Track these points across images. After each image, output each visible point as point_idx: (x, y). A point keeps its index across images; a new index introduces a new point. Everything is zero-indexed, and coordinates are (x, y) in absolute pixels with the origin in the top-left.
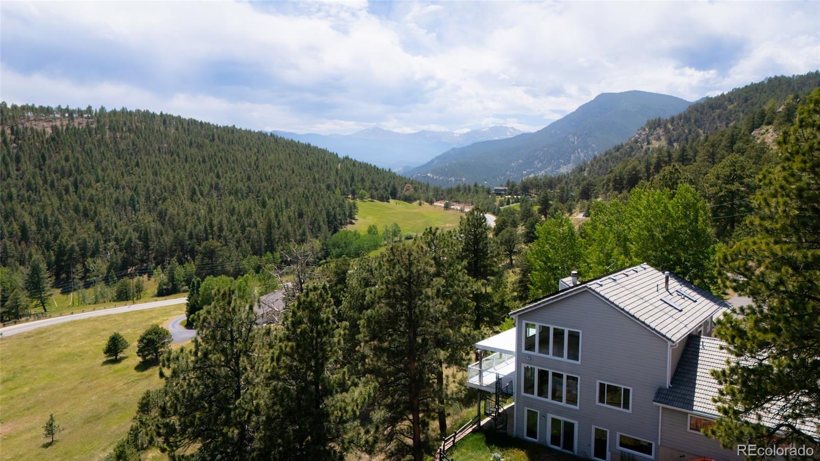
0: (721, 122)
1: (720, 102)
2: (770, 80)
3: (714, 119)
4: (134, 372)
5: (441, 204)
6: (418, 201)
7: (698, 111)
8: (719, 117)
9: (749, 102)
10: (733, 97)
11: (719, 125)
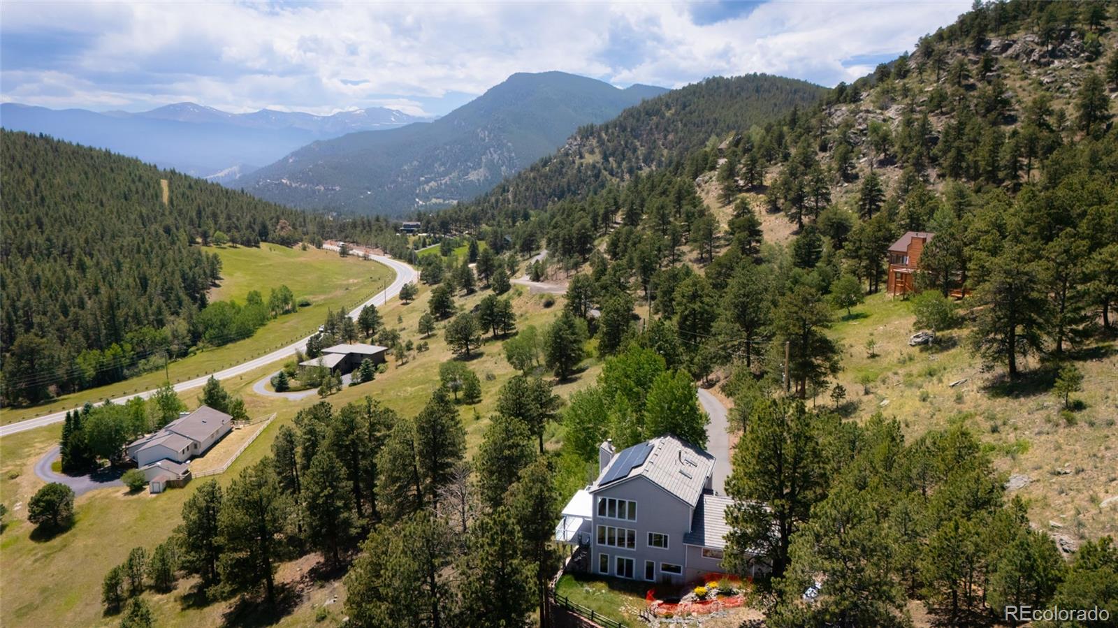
0: (659, 133)
1: (657, 107)
2: (708, 81)
3: (651, 129)
4: (33, 544)
5: (332, 247)
6: (300, 244)
7: (633, 117)
8: (657, 127)
9: (687, 109)
10: (670, 101)
11: (657, 136)
